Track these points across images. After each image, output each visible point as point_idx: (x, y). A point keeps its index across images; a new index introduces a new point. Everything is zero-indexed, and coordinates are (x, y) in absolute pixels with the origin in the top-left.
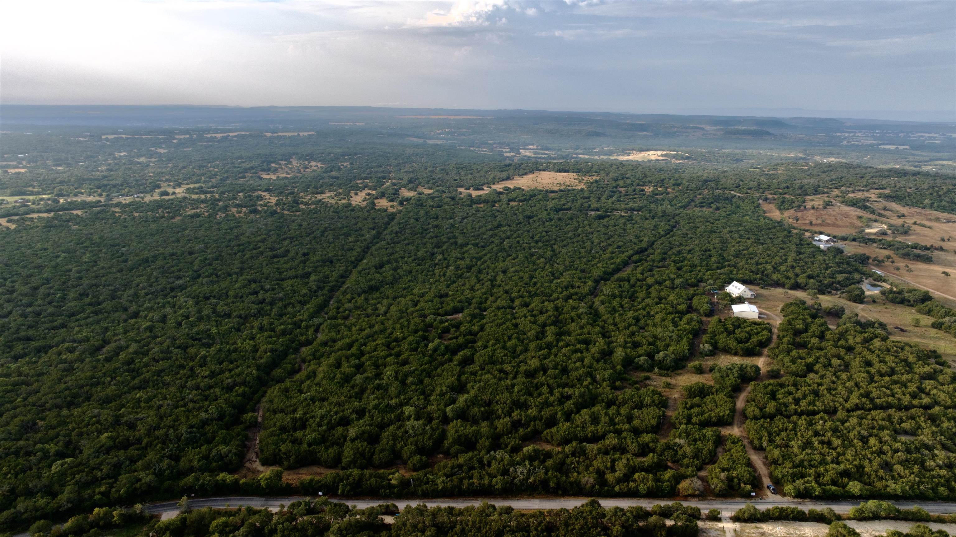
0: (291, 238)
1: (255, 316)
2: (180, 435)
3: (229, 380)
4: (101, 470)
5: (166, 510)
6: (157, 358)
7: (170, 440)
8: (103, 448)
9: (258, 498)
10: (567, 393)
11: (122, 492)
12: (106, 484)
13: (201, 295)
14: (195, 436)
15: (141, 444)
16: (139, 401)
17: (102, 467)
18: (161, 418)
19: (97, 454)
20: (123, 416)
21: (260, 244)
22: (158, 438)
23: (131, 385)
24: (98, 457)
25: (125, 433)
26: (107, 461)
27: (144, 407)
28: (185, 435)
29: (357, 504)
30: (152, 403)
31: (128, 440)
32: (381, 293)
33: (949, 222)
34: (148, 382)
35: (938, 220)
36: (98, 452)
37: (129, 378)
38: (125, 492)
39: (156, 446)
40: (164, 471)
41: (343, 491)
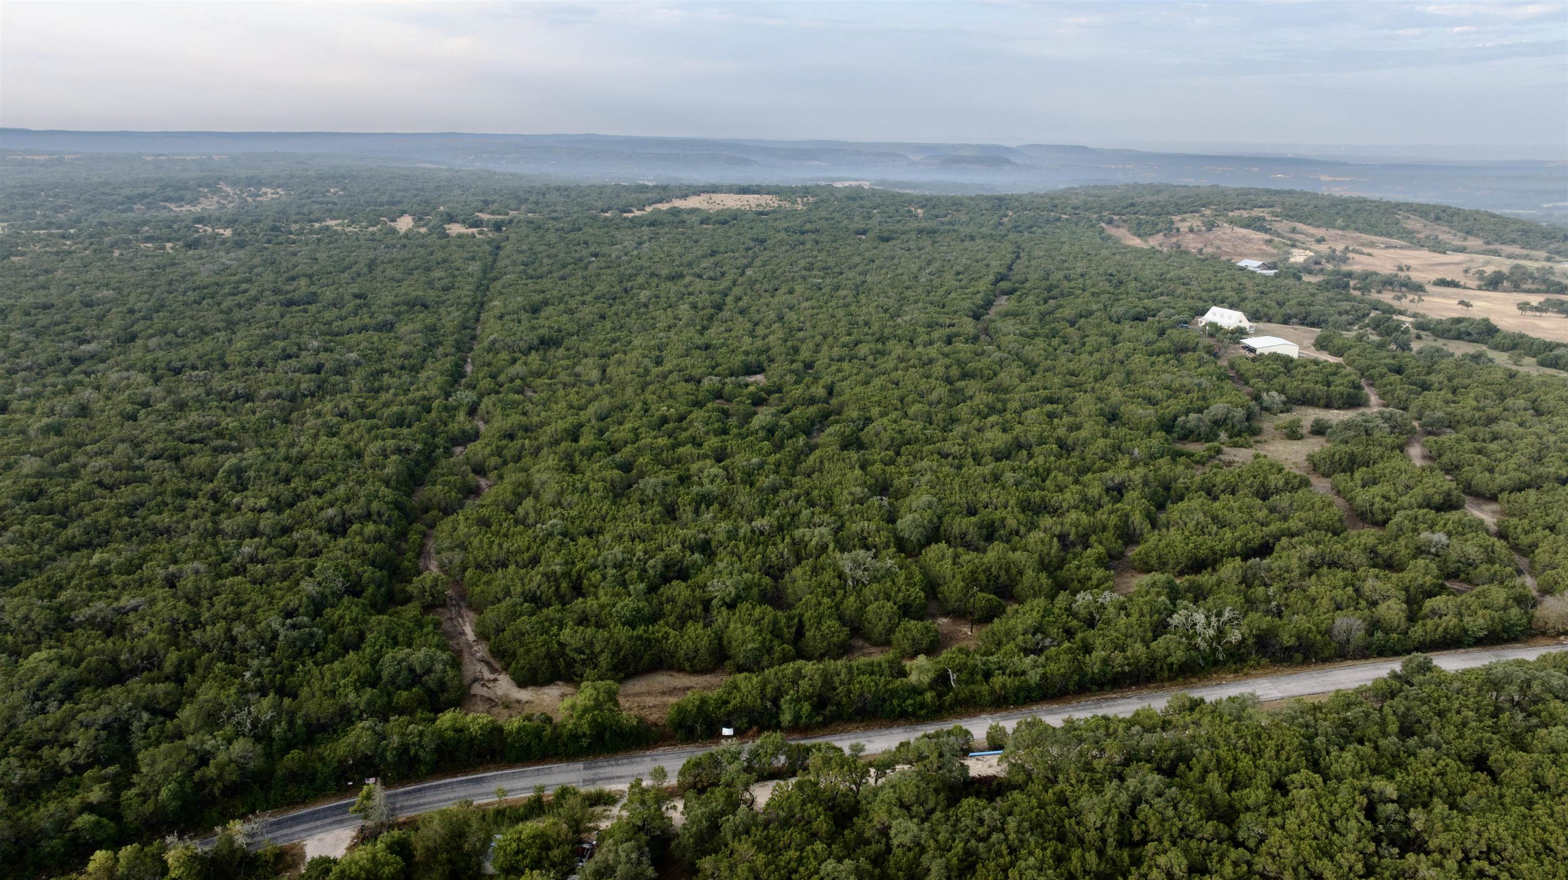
0: (310, 276)
1: (312, 395)
2: (268, 635)
3: (331, 512)
4: (71, 744)
5: (310, 832)
6: (107, 480)
7: (245, 650)
8: (51, 687)
9: (563, 766)
10: (1112, 479)
11: (164, 793)
12: (101, 780)
13: (159, 365)
14: (312, 635)
15: (160, 667)
16: (103, 571)
17: (71, 736)
18: (193, 601)
19: (37, 704)
20: (71, 606)
21: (244, 286)
22: (206, 648)
23: (62, 539)
24: (43, 710)
25: (99, 644)
26: (81, 717)
27: (125, 585)
28: (282, 632)
29: (862, 741)
30: (146, 571)
31: (114, 661)
32: (568, 349)
33: (1387, 248)
34: (107, 532)
35: (1372, 245)
36: (37, 698)
37: (48, 525)
38: (175, 796)
39: (208, 668)
40: (270, 724)
41: (797, 717)
